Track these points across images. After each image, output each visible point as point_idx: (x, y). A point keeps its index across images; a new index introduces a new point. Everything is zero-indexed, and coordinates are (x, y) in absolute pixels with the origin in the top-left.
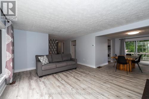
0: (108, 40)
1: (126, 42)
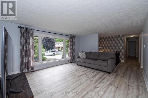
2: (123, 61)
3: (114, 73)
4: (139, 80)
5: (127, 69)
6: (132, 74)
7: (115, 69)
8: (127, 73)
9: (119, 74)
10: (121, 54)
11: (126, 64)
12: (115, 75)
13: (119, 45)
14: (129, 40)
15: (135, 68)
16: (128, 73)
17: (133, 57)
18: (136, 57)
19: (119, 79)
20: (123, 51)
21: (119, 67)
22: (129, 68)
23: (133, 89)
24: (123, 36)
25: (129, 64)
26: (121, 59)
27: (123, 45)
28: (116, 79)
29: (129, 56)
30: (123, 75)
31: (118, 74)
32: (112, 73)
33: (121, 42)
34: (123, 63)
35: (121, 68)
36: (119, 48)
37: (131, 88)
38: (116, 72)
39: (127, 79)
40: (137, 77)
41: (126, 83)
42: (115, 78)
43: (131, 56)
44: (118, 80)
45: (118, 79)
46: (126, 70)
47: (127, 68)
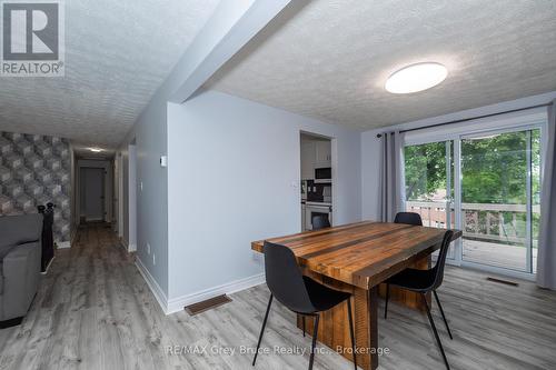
0: (306, 137)
1: (407, 151)
2: (65, 245)
3: (43, 310)
4: (136, 290)
5: (93, 271)
6: (112, 281)
7: (44, 290)
8: (97, 283)
9: (68, 300)
10: (57, 216)
11: (80, 254)
12: (47, 316)
13: (46, 178)
14: (82, 163)
15: (114, 259)
16: (100, 281)
17: (95, 222)
18: (103, 221)
19: (74, 322)
20: (65, 203)
21: (58, 275)
22: (98, 263)
23: (129, 326)
24: (65, 142)
25: (90, 249)
26: (56, 241)
27: (65, 178)
28: (61, 328)
29: (83, 221)
30: (83, 300)
31: (61, 306)
32: (34, 314)
33: (56, 165)
34: (70, 252)
35: (69, 275)
36: (47, 192)
37: (124, 329)
38: (48, 302)
39: (101, 306)
40: (127, 284)
41: (104, 321)
42: (54, 329)
43: (88, 219)
44: (72, 330)
45: (70, 324)
46: (88, 276)
47: (91, 266)
